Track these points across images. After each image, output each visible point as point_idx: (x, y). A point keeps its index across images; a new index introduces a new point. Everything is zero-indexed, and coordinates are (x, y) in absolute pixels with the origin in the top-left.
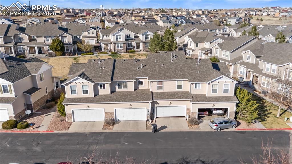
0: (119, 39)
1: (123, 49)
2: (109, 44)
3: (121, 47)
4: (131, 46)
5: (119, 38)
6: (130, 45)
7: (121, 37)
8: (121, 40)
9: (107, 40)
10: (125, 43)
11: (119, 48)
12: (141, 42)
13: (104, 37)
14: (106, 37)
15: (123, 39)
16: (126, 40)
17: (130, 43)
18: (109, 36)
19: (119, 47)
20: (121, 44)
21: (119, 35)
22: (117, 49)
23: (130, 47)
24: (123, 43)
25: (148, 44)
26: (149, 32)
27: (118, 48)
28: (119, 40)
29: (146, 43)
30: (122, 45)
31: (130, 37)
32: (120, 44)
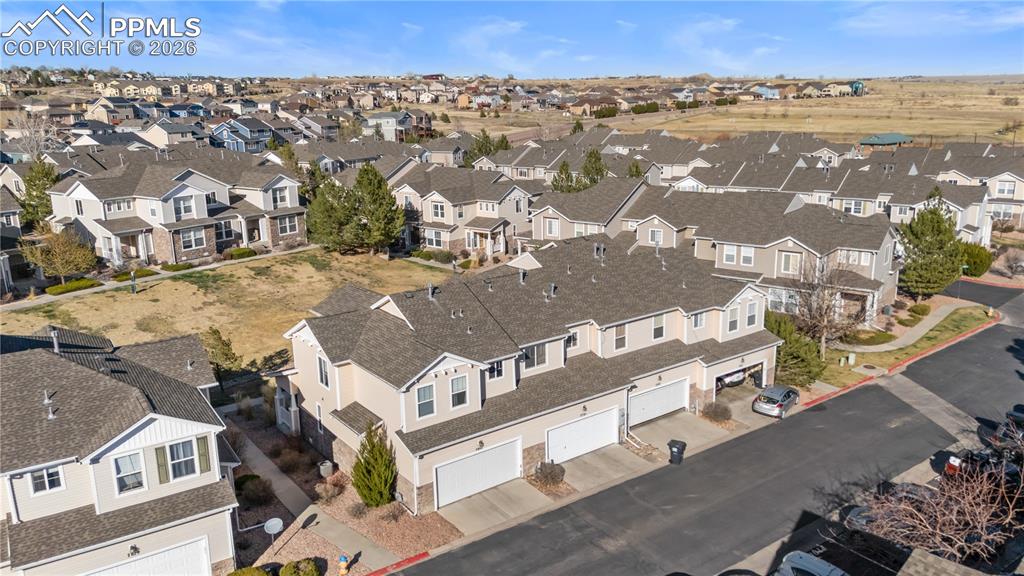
0: (185, 212)
1: (204, 250)
2: (141, 238)
3: (199, 242)
4: (229, 234)
5: (185, 208)
6: (224, 231)
7: (192, 203)
8: (193, 215)
9: (128, 221)
10: (211, 226)
11: (191, 246)
12: (263, 216)
13: (109, 210)
14: (119, 208)
15: (197, 211)
16: (212, 212)
17: (223, 222)
18: (128, 202)
19: (190, 241)
20: (197, 229)
21: (185, 199)
22: (183, 250)
23: (225, 239)
24: (206, 227)
25: (287, 219)
26: (283, 178)
27: (187, 245)
28: (184, 216)
29: (282, 218)
30: (202, 234)
31: (215, 201)
32: (192, 233)
